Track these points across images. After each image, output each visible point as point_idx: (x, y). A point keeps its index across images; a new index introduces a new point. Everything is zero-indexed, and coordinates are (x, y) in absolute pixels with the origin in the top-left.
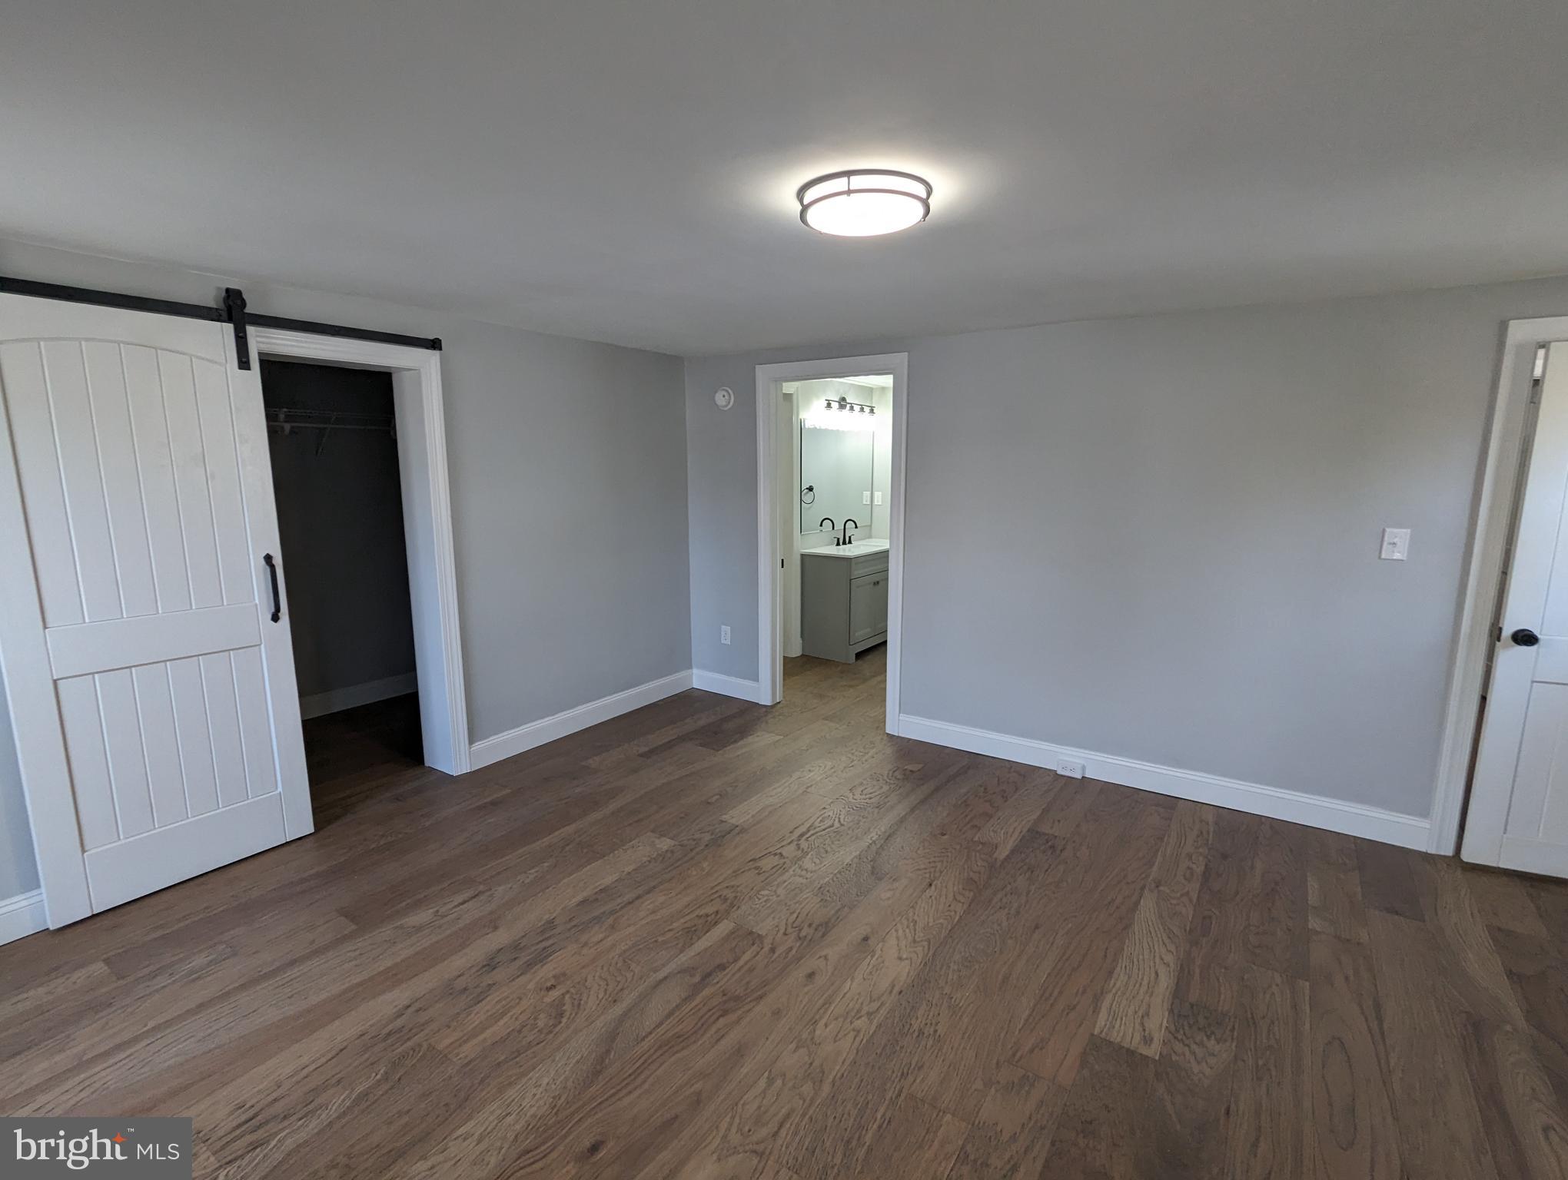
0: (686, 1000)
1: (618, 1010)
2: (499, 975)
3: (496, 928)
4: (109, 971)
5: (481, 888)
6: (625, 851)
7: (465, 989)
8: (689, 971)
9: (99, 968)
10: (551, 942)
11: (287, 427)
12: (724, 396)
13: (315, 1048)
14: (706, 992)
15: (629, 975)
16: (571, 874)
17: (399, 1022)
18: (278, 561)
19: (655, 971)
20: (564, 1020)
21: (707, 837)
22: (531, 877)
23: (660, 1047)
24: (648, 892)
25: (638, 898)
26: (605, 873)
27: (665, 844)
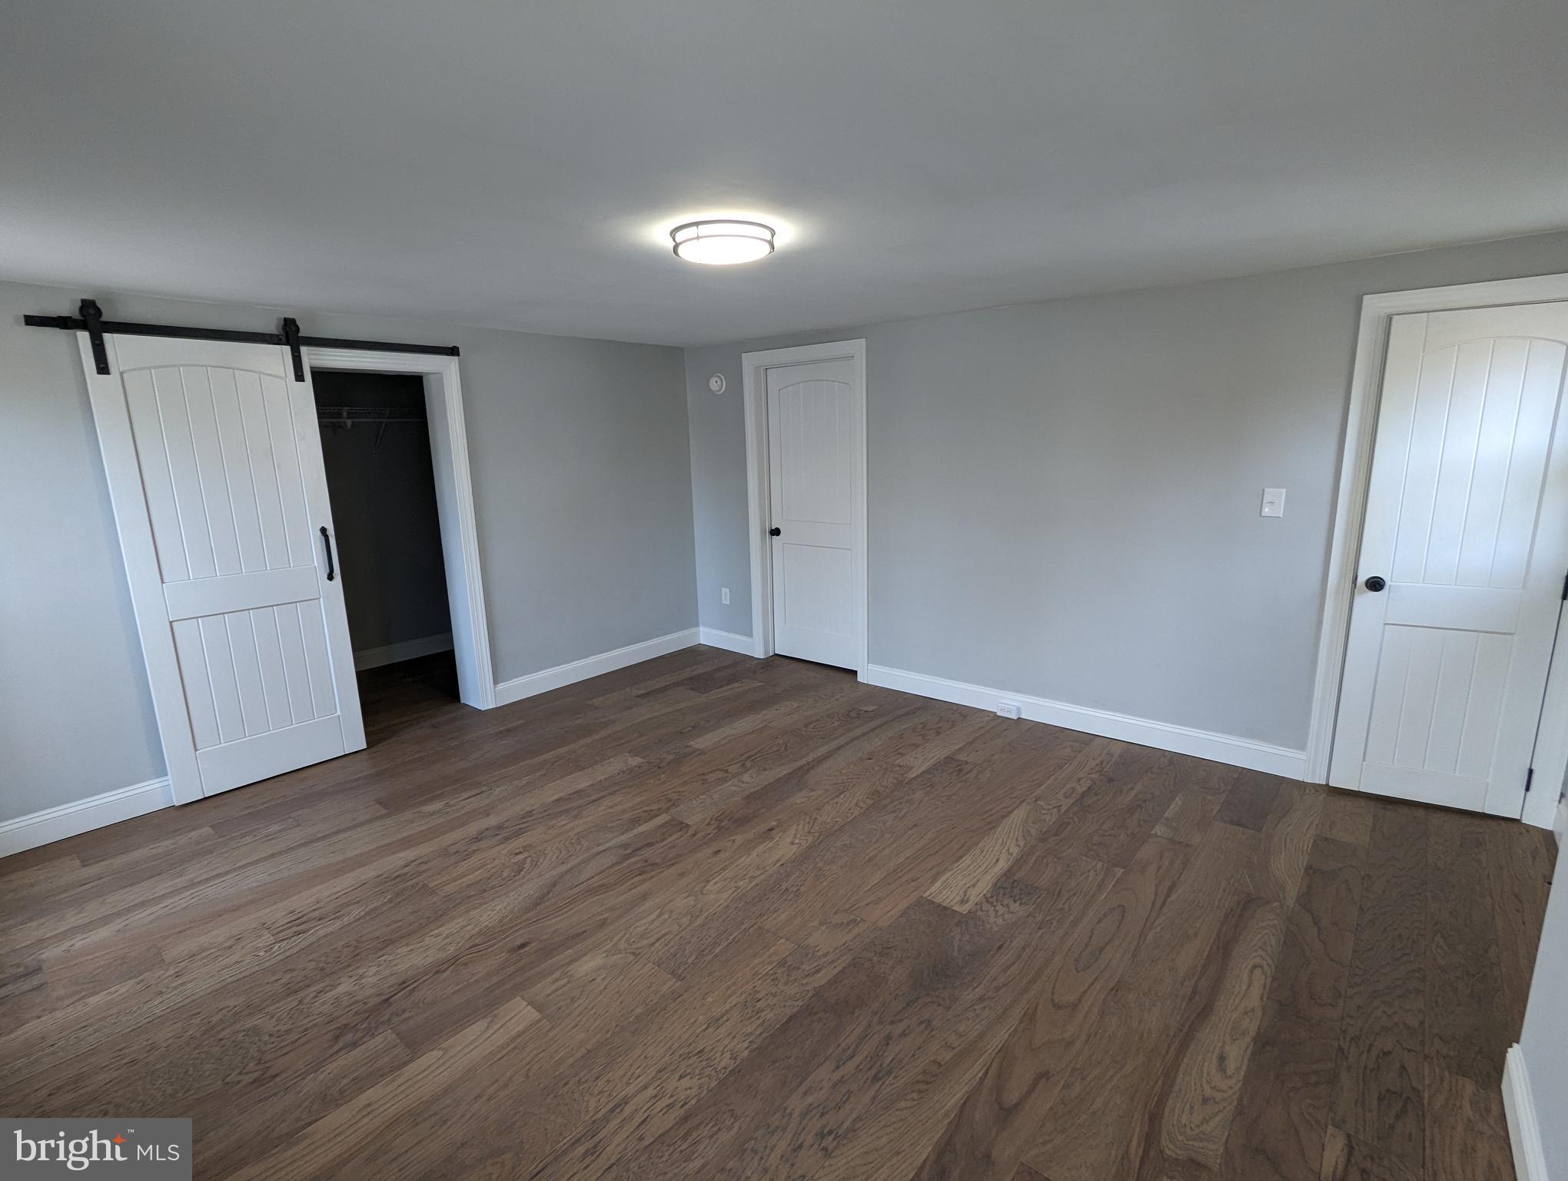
0: (614, 865)
1: (565, 868)
2: (482, 844)
3: (488, 815)
4: (213, 832)
5: (484, 788)
6: (603, 765)
7: (457, 852)
8: (624, 846)
9: (207, 830)
10: (526, 825)
11: (349, 422)
12: (716, 382)
13: (348, 881)
14: (632, 860)
15: (578, 848)
16: (555, 781)
17: (406, 870)
18: (331, 532)
19: (598, 845)
20: (522, 873)
21: (671, 757)
22: (524, 782)
23: (586, 892)
24: (611, 794)
25: (602, 797)
26: (581, 781)
27: (634, 761)
